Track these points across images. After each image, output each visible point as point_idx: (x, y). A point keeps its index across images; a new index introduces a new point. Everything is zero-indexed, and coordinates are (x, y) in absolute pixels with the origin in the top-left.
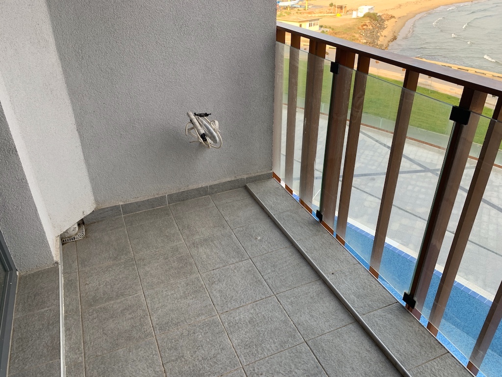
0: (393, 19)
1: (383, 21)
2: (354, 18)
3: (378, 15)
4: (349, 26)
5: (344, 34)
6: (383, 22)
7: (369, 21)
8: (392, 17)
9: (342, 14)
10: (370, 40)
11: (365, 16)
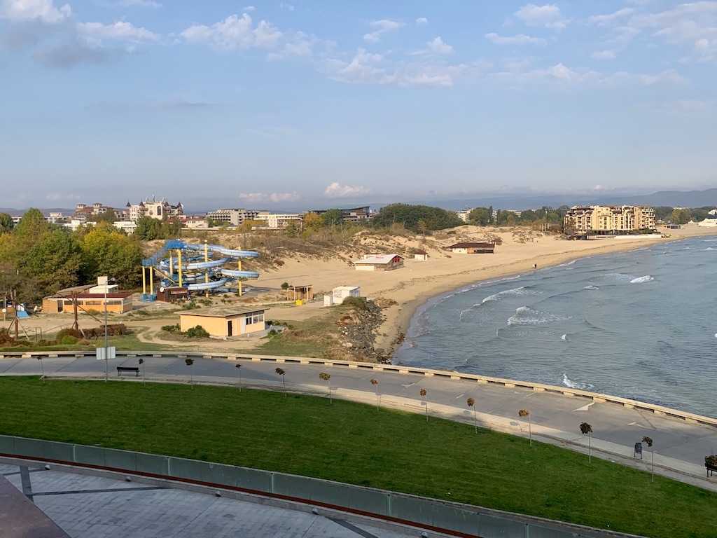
0: (394, 307)
1: (378, 310)
2: (327, 307)
3: (368, 299)
4: (320, 321)
5: (311, 334)
6: (378, 312)
7: (353, 311)
8: (393, 303)
9: (305, 300)
10: (359, 343)
11: (346, 302)
